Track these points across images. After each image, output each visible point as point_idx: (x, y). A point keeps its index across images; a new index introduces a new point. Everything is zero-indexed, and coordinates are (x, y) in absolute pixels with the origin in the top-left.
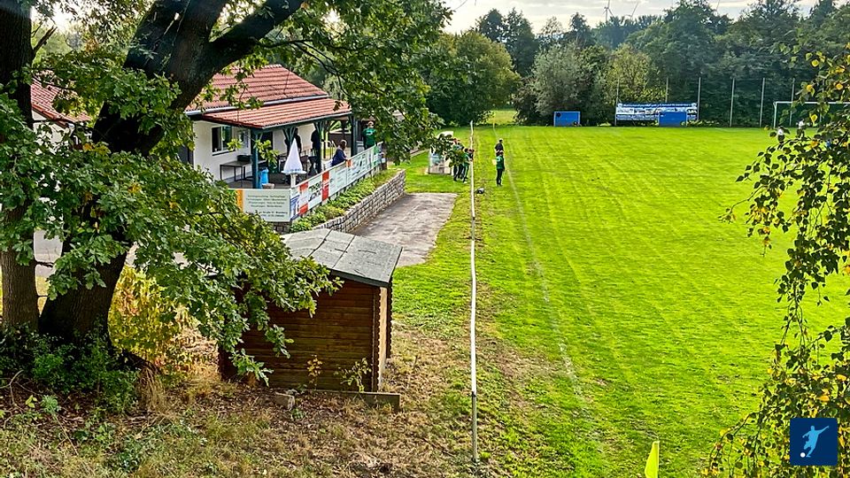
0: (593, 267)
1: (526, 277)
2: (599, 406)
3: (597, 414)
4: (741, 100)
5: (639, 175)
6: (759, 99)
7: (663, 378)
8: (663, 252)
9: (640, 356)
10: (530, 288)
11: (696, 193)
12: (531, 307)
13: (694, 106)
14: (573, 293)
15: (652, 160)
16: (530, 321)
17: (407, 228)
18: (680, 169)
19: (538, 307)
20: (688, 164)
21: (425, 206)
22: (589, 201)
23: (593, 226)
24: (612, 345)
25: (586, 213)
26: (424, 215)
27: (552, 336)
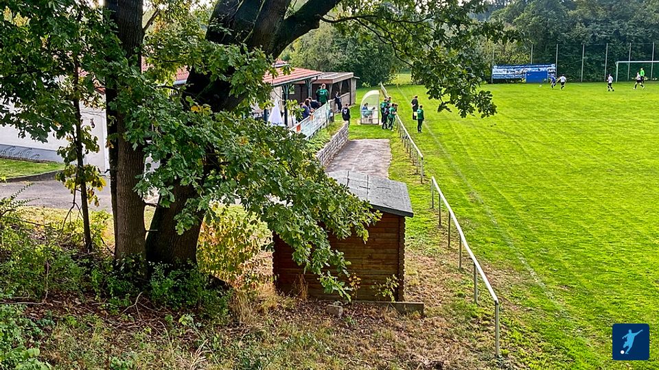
0: (520, 195)
1: (471, 204)
2: (573, 308)
3: (573, 315)
4: (590, 61)
5: (526, 121)
6: (603, 59)
7: (612, 283)
8: (569, 182)
9: (586, 265)
10: (478, 213)
11: (575, 135)
12: (484, 229)
13: (553, 67)
14: (512, 216)
15: (532, 109)
16: (489, 239)
17: (362, 168)
18: (556, 116)
19: (490, 228)
20: (561, 111)
21: (368, 150)
22: (494, 142)
23: (505, 162)
24: (560, 257)
25: (496, 153)
26: (371, 157)
27: (511, 251)
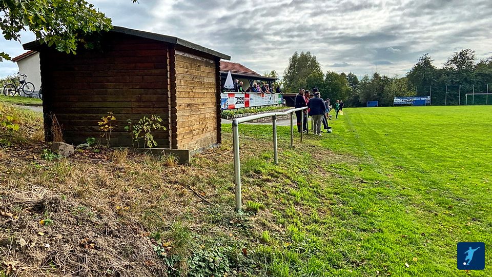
4: (450, 94)
6: (457, 94)
13: (429, 97)
